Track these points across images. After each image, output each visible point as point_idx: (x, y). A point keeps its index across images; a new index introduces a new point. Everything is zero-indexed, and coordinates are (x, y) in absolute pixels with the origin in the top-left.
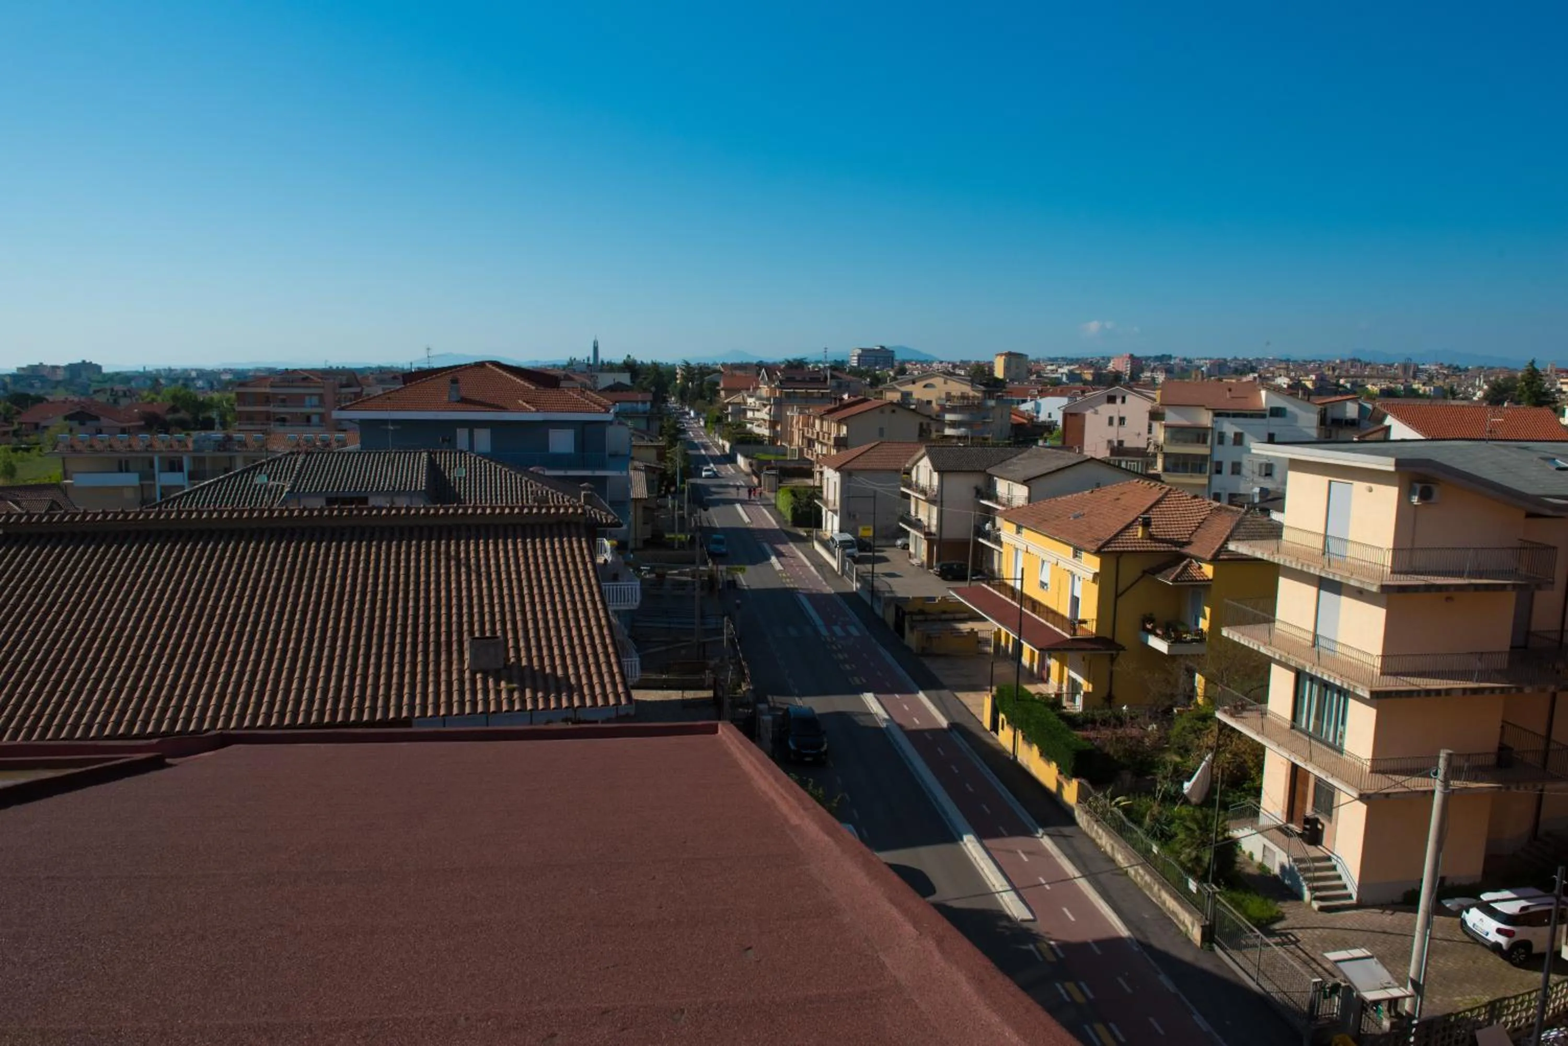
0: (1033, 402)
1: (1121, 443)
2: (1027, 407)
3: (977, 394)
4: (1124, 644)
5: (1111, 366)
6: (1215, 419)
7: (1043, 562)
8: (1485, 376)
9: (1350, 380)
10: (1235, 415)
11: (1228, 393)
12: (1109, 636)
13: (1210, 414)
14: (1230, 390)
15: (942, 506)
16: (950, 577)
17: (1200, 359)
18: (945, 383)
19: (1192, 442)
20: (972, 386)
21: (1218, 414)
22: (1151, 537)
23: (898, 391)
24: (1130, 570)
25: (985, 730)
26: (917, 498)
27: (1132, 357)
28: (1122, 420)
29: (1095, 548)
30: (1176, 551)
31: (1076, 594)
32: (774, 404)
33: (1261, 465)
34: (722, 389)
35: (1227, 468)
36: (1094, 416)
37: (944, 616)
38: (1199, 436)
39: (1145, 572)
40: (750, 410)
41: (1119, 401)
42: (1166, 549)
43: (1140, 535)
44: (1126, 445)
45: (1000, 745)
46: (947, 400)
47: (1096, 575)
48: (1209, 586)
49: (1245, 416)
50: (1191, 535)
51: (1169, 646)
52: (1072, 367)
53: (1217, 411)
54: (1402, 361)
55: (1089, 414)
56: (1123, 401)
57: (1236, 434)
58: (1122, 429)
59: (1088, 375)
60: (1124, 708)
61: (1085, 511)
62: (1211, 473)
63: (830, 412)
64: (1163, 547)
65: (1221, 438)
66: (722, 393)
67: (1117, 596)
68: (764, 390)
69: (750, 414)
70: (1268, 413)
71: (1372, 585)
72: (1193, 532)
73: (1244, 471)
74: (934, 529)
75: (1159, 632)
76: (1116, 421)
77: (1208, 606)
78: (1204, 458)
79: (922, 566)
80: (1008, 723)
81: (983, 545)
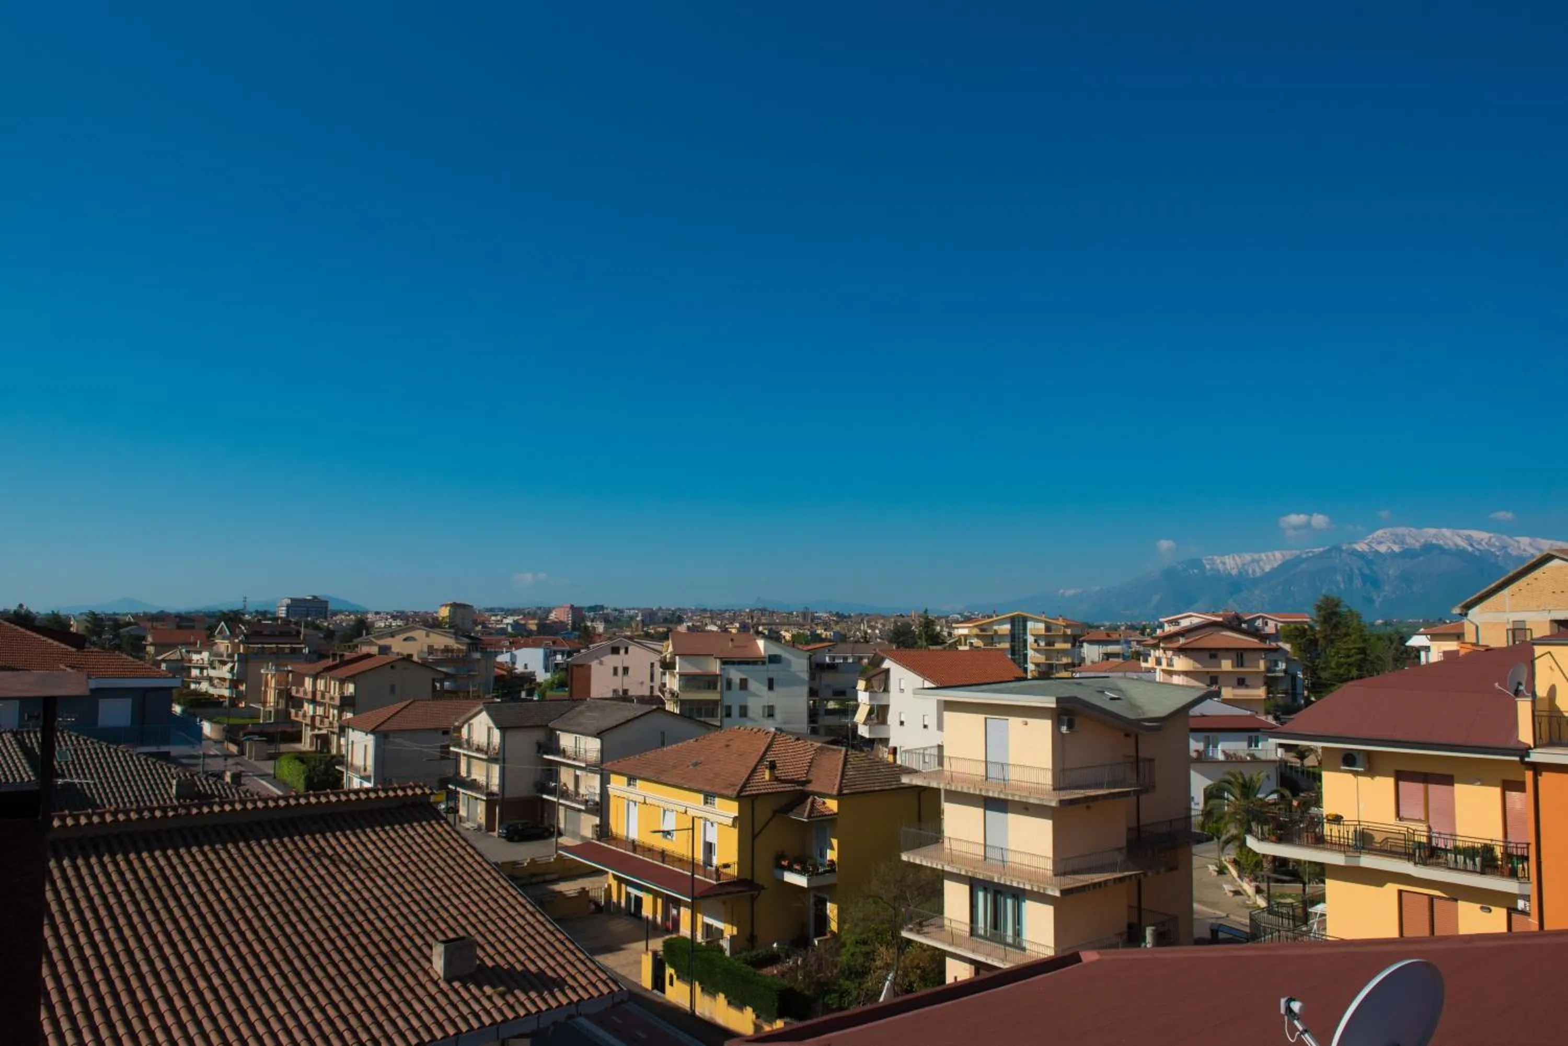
0: (509, 654)
1: (625, 691)
2: (503, 658)
3: (461, 647)
4: (761, 883)
5: (552, 616)
6: (723, 667)
7: (665, 811)
8: (868, 622)
9: (766, 627)
10: (740, 663)
11: (730, 643)
12: (749, 878)
13: (718, 662)
14: (732, 640)
15: (504, 762)
16: (516, 838)
17: (630, 609)
18: (427, 636)
19: (704, 688)
20: (456, 639)
21: (725, 662)
22: (777, 779)
23: (375, 644)
24: (764, 811)
25: (646, 990)
26: (469, 757)
27: (572, 607)
28: (626, 670)
29: (735, 793)
30: (800, 790)
31: (708, 840)
32: (239, 660)
33: (764, 707)
34: (151, 644)
35: (735, 712)
36: (599, 666)
37: (534, 880)
38: (709, 682)
39: (775, 812)
40: (195, 667)
41: (622, 651)
42: (792, 789)
43: (767, 777)
44: (630, 693)
45: (669, 1001)
46: (430, 653)
47: (735, 819)
48: (836, 819)
49: (748, 663)
50: (807, 774)
51: (808, 880)
52: (516, 618)
53: (724, 660)
54: (802, 610)
55: (594, 664)
56: (626, 652)
57: (741, 680)
58: (625, 678)
59: (532, 625)
60: (775, 945)
61: (702, 759)
62: (722, 717)
63: (328, 669)
64: (788, 787)
65: (729, 684)
66: (151, 649)
67: (754, 837)
68: (223, 645)
69: (195, 672)
70: (767, 660)
71: (1051, 801)
72: (808, 771)
73: (751, 713)
74: (495, 788)
75: (797, 867)
76: (620, 671)
77: (835, 838)
78: (716, 703)
79: (479, 828)
80: (678, 978)
81: (548, 801)
